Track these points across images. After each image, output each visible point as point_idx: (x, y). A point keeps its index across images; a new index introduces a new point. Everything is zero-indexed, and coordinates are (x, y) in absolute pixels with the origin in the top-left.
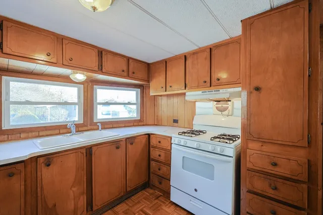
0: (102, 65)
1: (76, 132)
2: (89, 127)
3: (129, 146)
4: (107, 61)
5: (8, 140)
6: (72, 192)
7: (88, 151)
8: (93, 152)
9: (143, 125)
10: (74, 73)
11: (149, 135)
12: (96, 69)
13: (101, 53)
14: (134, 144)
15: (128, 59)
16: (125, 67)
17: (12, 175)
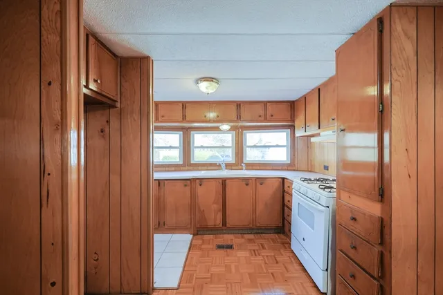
0: (240, 116)
3: (259, 186)
4: (244, 111)
5: (194, 170)
6: (213, 207)
7: (224, 182)
8: (227, 183)
10: (222, 125)
11: (283, 179)
12: (235, 119)
13: (239, 105)
14: (263, 185)
15: (265, 104)
16: (262, 113)
17: (186, 186)
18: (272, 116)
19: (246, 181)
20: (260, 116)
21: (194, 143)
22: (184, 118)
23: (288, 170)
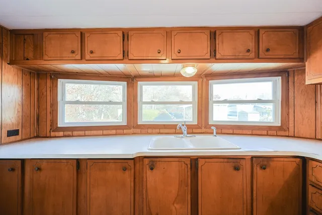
0: (215, 50)
1: (188, 133)
2: (204, 130)
3: (258, 171)
4: (223, 43)
5: (141, 133)
6: (174, 208)
7: (194, 163)
8: (200, 166)
9: (288, 136)
10: (184, 67)
11: (304, 162)
12: (208, 56)
13: (214, 34)
14: (268, 170)
15: (257, 31)
16: (251, 45)
17: (125, 169)
18: (268, 50)
19: (235, 162)
20: (248, 51)
21: (141, 96)
22: (125, 56)
23: (277, 136)
